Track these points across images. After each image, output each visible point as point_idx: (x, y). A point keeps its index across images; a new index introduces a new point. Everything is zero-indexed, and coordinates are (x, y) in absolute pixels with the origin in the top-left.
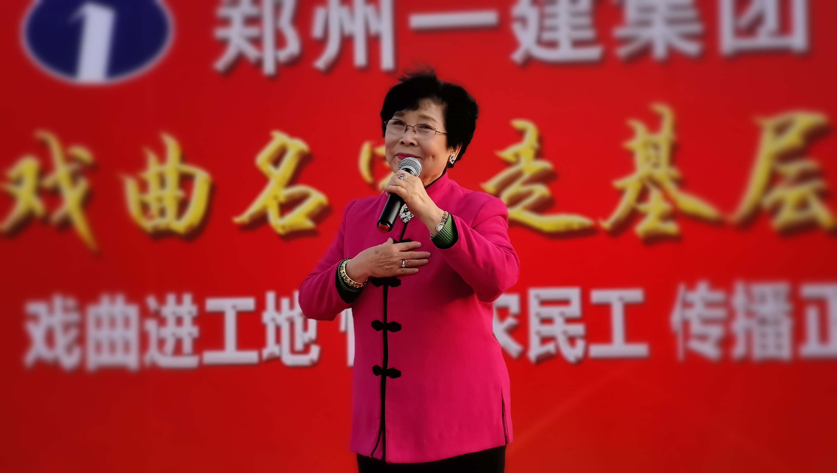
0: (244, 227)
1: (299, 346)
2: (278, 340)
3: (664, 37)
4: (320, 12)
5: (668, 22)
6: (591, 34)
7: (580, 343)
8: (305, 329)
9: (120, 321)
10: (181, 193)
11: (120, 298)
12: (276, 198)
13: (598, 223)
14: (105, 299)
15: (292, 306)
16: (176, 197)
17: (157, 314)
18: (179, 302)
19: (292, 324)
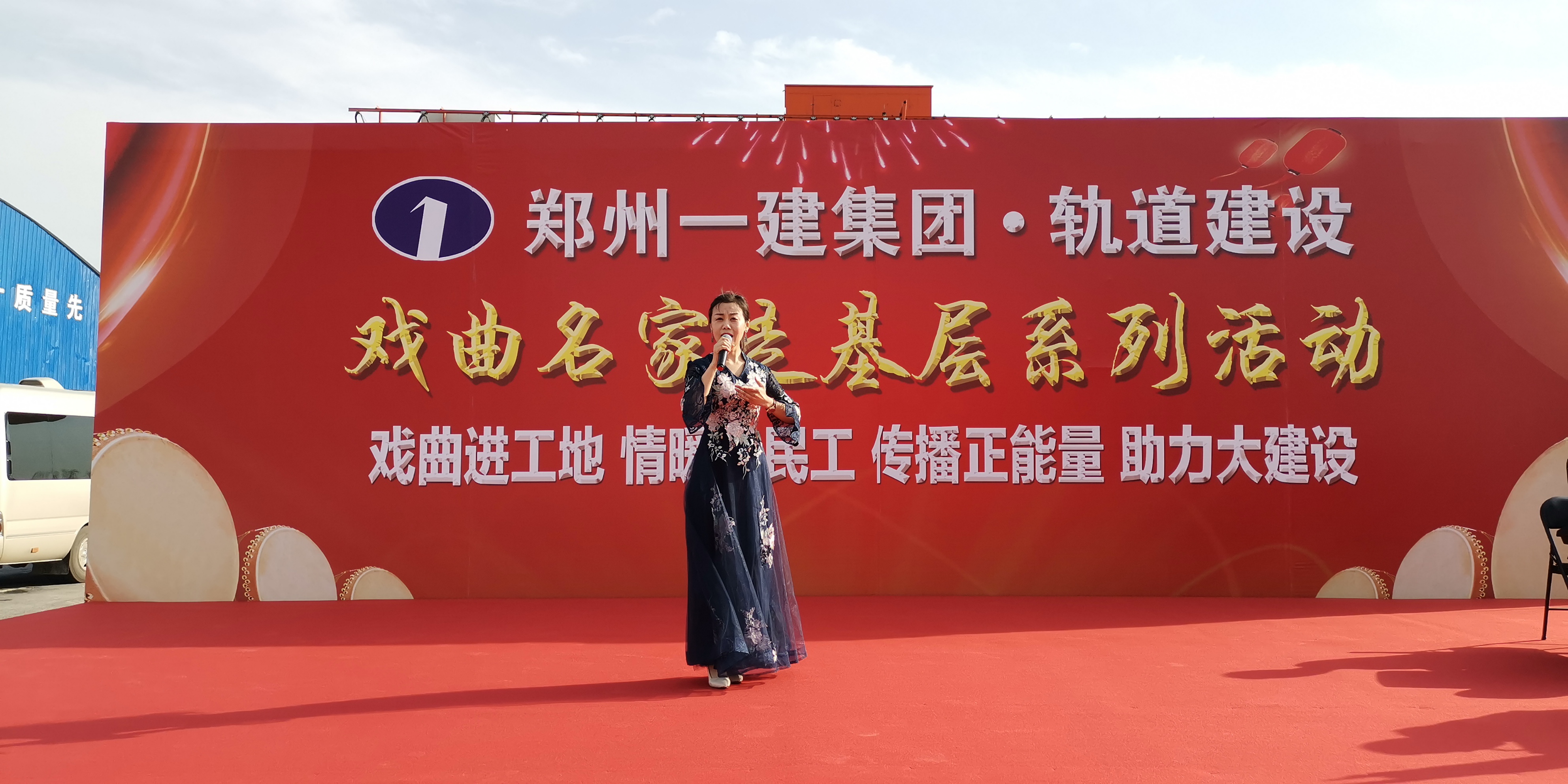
0: (545, 375)
1: (588, 468)
2: (572, 464)
3: (871, 240)
4: (610, 210)
5: (875, 230)
6: (817, 236)
7: (804, 469)
8: (593, 456)
9: (446, 447)
10: (497, 348)
11: (447, 429)
12: (572, 353)
13: (819, 378)
14: (435, 429)
15: (583, 438)
16: (493, 351)
17: (476, 442)
18: (494, 432)
19: (583, 451)
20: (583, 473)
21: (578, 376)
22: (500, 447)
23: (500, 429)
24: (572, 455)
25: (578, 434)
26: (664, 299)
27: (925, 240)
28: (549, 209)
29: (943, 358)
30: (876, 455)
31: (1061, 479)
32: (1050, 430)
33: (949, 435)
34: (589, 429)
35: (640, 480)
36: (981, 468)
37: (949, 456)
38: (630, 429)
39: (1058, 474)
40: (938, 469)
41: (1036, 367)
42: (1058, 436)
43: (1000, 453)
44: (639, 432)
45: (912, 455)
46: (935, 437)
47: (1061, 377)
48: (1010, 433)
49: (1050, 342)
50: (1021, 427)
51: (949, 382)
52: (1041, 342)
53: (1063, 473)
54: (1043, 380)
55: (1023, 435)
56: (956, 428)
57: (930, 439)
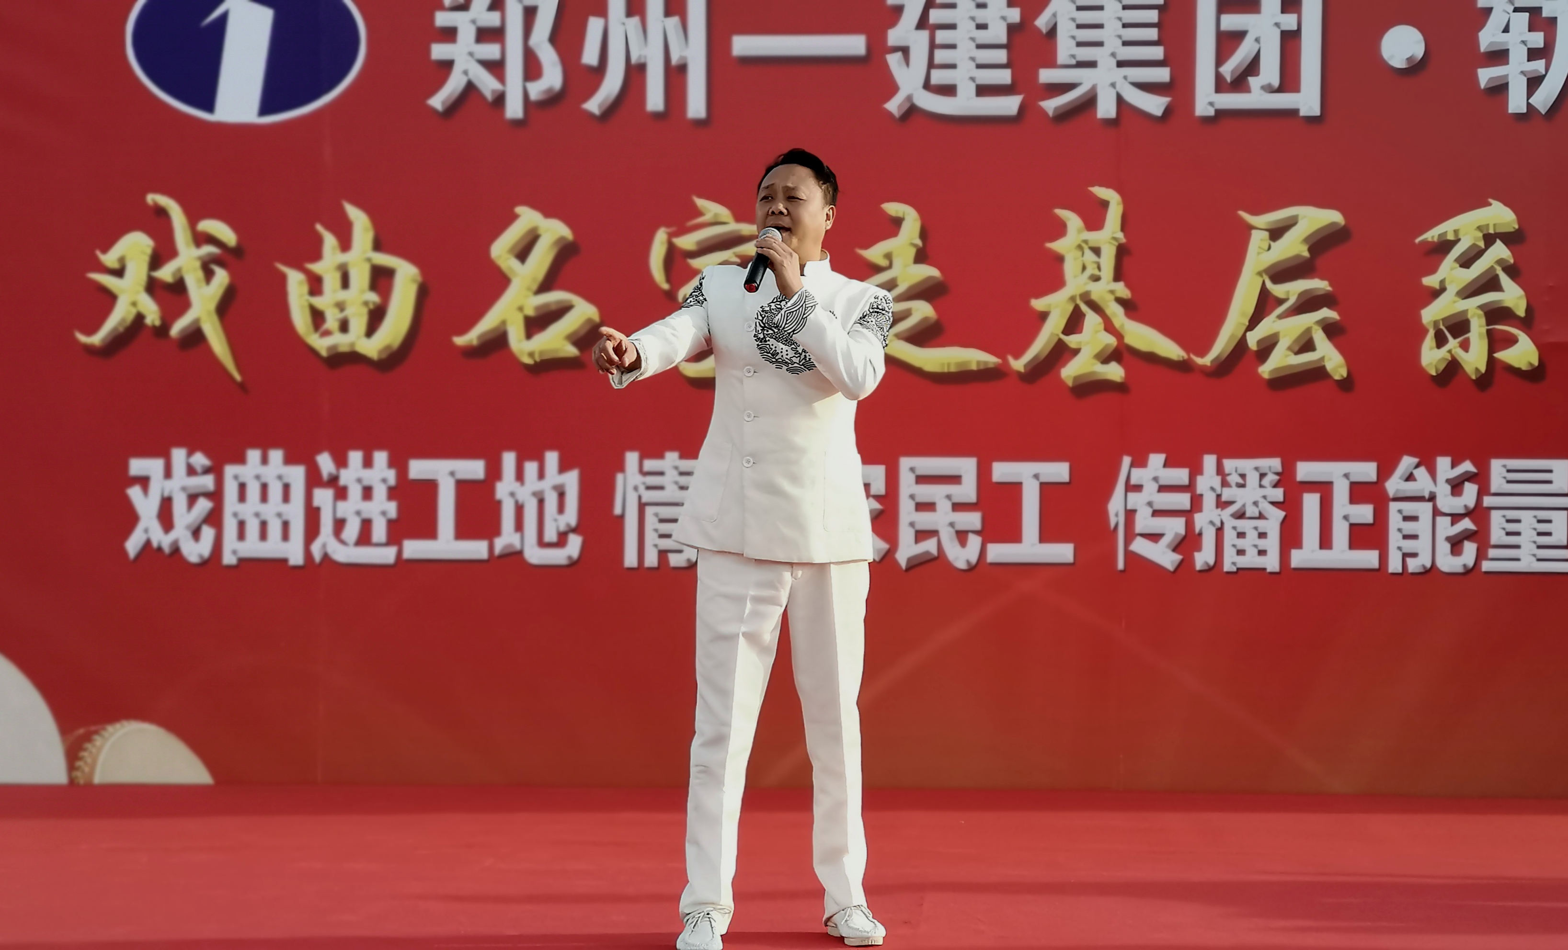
0: (470, 352)
1: (550, 535)
2: (519, 526)
3: (1113, 85)
4: (595, 25)
5: (1121, 64)
6: (1004, 77)
7: (975, 542)
8: (561, 509)
9: (276, 491)
10: (374, 298)
11: (276, 456)
12: (521, 309)
13: (1006, 363)
14: (254, 455)
15: (541, 475)
16: (366, 303)
17: (333, 481)
18: (368, 463)
19: (541, 502)
20: (542, 543)
21: (531, 355)
22: (380, 492)
23: (381, 457)
24: (519, 510)
25: (531, 468)
26: (700, 203)
27: (1221, 86)
28: (473, 22)
29: (1254, 321)
30: (1117, 515)
31: (1486, 566)
32: (1467, 466)
33: (1262, 476)
34: (552, 458)
35: (651, 559)
36: (1325, 542)
37: (1261, 516)
38: (632, 458)
39: (1481, 555)
40: (1241, 543)
41: (1440, 341)
42: (1481, 478)
43: (1364, 513)
44: (650, 464)
45: (1187, 515)
46: (1234, 479)
47: (1491, 361)
48: (1385, 472)
49: (1471, 291)
50: (1407, 462)
51: (1266, 370)
52: (1452, 289)
53: (1492, 553)
54: (1453, 367)
55: (1410, 478)
56: (1275, 463)
57: (1225, 484)
